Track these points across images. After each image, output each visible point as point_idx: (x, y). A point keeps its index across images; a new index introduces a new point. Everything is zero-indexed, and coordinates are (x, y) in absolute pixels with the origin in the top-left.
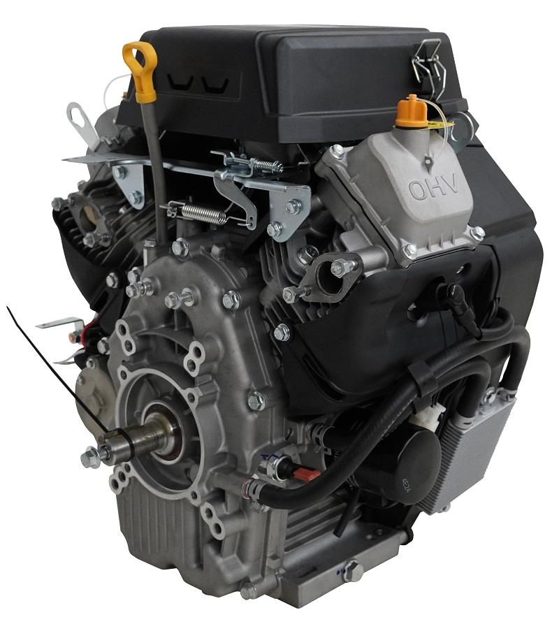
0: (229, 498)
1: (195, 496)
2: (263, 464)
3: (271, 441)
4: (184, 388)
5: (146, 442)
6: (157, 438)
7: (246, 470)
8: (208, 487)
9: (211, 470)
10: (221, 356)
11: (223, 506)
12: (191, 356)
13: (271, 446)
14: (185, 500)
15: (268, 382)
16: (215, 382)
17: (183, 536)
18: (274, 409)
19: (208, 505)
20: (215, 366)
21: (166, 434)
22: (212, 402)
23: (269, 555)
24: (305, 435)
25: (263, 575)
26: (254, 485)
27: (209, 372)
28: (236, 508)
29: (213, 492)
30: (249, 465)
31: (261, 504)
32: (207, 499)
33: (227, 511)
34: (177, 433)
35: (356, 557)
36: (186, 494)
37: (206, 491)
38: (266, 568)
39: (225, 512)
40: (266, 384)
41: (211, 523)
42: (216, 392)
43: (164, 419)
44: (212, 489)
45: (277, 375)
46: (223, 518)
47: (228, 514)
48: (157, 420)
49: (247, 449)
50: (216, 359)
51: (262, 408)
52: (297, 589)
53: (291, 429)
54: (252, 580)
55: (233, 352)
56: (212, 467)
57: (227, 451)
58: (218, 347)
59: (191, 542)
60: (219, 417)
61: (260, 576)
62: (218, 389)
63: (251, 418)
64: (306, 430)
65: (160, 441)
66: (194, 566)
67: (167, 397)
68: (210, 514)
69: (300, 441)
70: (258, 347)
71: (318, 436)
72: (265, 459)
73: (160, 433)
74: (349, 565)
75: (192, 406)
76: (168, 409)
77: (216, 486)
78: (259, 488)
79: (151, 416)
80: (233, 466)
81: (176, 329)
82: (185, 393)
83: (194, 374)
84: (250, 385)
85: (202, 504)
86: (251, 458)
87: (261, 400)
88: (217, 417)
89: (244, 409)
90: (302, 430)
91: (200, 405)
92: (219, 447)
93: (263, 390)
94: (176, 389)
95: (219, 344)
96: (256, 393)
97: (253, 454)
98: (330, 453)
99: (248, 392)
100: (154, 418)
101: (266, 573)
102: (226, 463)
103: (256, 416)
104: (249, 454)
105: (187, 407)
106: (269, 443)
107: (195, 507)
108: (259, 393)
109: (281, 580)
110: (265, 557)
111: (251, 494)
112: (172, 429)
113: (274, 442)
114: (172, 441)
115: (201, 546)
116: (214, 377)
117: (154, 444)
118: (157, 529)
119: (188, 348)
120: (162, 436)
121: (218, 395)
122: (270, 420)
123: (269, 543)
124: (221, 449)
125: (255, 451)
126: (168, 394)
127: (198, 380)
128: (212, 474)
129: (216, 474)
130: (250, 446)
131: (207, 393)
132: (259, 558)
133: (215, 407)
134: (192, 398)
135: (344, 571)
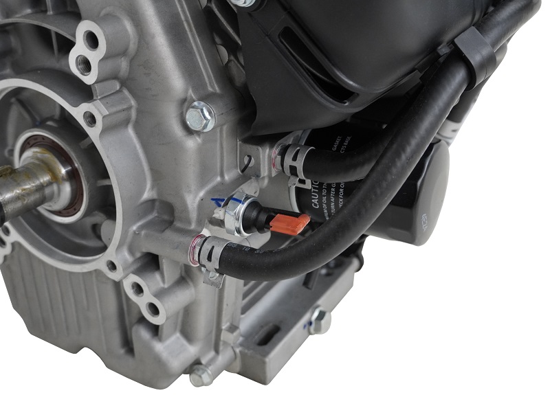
0: (165, 264)
1: (112, 266)
2: (219, 213)
3: (222, 176)
4: (76, 105)
5: (23, 195)
6: (41, 188)
7: (189, 223)
8: (131, 251)
9: (134, 228)
10: (133, 47)
11: (157, 276)
12: (80, 48)
13: (222, 183)
14: (98, 272)
15: (213, 87)
16: (126, 92)
17: (100, 316)
18: (225, 128)
19: (134, 278)
20: (124, 64)
21: (55, 178)
22: (126, 122)
23: (225, 326)
24: (272, 163)
25: (217, 351)
26: (207, 247)
27: (115, 77)
28: (176, 276)
29: (139, 258)
30: (194, 215)
31: (221, 274)
32: (132, 269)
33: (164, 282)
34: (73, 176)
35: (320, 302)
36: (98, 263)
37: (130, 259)
38: (221, 343)
39: (161, 285)
40: (210, 89)
41: (142, 302)
42: (130, 108)
43: (49, 157)
44: (138, 255)
45: (224, 75)
46: (160, 294)
47: (166, 286)
48: (38, 159)
49: (190, 192)
50: (124, 53)
51: (210, 127)
52: (264, 363)
53: (250, 157)
54: (203, 362)
55: (153, 37)
56: (135, 223)
57: (155, 197)
58: (127, 31)
59: (113, 323)
60: (138, 146)
61: (212, 353)
62: (133, 102)
63: (191, 144)
64: (273, 156)
65: (47, 191)
66: (122, 351)
67: (49, 123)
68: (138, 289)
69: (264, 172)
70: (191, 30)
71: (294, 164)
72: (219, 206)
73: (46, 178)
74: (316, 314)
75: (94, 133)
76: (53, 142)
77: (145, 250)
78: (218, 252)
79: (29, 153)
80: (166, 217)
81: (50, 13)
82: (78, 112)
83: (89, 79)
84: (186, 91)
85: (126, 276)
86: (195, 205)
87: (207, 114)
88: (135, 147)
89: (178, 130)
90: (266, 157)
91: (105, 131)
92: (144, 192)
93: (207, 98)
94: (62, 109)
95: (129, 26)
96: (196, 103)
97: (198, 199)
98: (308, 185)
99: (185, 104)
100: (32, 157)
101: (221, 348)
102: (155, 214)
103: (199, 140)
104: (193, 199)
105: (86, 135)
106: (219, 179)
107: (114, 281)
108: (202, 103)
109: (240, 352)
110: (219, 330)
111: (204, 261)
112: (63, 171)
113: (227, 178)
114: (67, 189)
115: (128, 328)
116: (124, 83)
117: (37, 196)
118: (61, 307)
119: (74, 36)
120: (50, 184)
121: (133, 114)
122: (218, 145)
123: (224, 312)
124: (146, 195)
125: (202, 194)
126: (51, 119)
127: (98, 90)
128: (136, 234)
129: (143, 232)
130: (193, 188)
131: (114, 109)
132: (211, 332)
133: (130, 131)
134: (91, 119)
135: (310, 323)
